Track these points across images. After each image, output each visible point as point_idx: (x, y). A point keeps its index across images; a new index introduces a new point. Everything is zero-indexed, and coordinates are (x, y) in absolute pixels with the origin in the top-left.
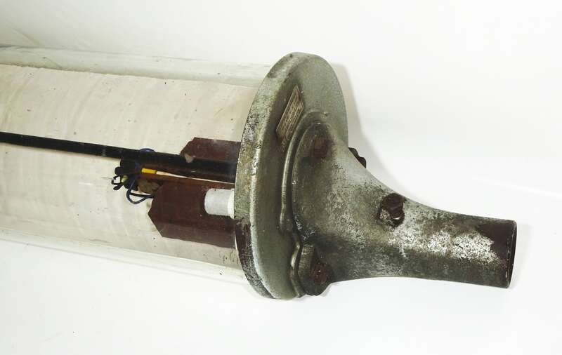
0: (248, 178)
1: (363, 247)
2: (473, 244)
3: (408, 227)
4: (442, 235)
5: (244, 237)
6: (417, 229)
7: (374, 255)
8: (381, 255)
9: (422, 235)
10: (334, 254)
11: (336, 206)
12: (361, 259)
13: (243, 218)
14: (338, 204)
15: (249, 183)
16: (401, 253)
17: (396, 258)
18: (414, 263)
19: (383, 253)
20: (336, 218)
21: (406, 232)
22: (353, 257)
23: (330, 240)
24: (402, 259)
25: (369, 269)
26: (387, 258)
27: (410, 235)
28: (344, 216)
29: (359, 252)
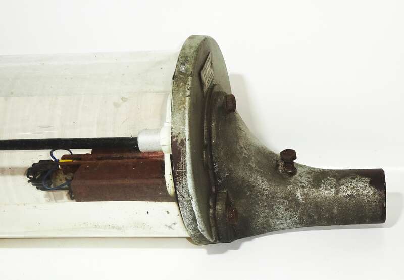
0: (183, 99)
1: (267, 193)
2: (356, 183)
3: (301, 177)
4: (329, 180)
5: (180, 152)
6: (308, 178)
7: (275, 201)
8: (282, 201)
9: (313, 181)
10: (243, 201)
11: (244, 155)
12: (266, 206)
13: (180, 133)
14: (245, 154)
15: (184, 103)
16: (298, 197)
17: (294, 203)
18: (309, 205)
19: (283, 198)
20: (245, 163)
21: (300, 180)
22: (258, 204)
23: (240, 183)
24: (299, 203)
25: (271, 217)
26: (287, 202)
27: (304, 182)
28: (251, 164)
29: (264, 198)
